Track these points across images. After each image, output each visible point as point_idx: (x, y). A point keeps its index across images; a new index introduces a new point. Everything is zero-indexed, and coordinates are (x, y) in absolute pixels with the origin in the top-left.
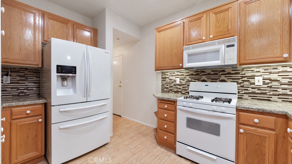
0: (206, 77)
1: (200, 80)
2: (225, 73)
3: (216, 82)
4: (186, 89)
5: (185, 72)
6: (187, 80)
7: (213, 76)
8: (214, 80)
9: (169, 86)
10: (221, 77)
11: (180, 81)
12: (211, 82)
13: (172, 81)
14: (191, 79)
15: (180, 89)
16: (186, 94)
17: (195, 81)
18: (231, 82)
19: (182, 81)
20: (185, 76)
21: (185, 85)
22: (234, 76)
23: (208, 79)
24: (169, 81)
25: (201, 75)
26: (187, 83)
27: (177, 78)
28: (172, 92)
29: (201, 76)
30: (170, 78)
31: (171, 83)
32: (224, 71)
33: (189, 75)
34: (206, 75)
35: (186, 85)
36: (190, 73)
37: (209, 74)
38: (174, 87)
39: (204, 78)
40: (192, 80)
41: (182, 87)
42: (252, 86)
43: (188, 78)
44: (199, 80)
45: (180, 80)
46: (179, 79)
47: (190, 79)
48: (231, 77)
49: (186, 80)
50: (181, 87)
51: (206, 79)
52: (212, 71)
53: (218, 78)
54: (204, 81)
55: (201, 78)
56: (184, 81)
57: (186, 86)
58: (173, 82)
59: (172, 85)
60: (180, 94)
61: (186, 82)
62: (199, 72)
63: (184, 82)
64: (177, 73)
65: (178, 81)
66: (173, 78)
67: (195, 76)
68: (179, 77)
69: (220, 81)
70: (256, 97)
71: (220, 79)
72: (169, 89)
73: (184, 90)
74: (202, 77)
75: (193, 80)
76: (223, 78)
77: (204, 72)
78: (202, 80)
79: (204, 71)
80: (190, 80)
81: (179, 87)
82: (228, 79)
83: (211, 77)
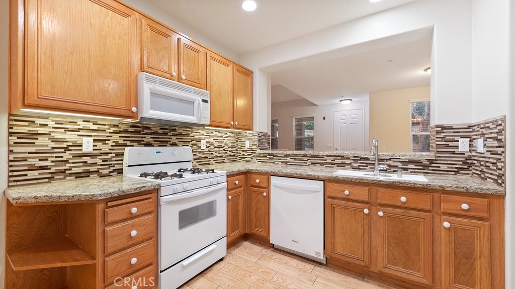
0: (151, 138)
1: (142, 142)
2: (176, 133)
3: (166, 146)
4: (111, 163)
5: (108, 125)
6: (113, 142)
7: (162, 137)
8: (163, 144)
9: (52, 162)
10: (171, 138)
11: (94, 146)
12: (159, 146)
13: (65, 145)
14: (124, 140)
15: (94, 164)
16: (111, 174)
17: (133, 146)
18: (183, 146)
19: (100, 145)
20: (110, 133)
21: (110, 155)
22: (185, 137)
23: (155, 141)
24: (54, 145)
25: (144, 134)
26: (114, 150)
27: (85, 139)
28: (65, 178)
29: (143, 136)
30: (58, 136)
31: (62, 150)
32: (174, 130)
33: (119, 132)
34: (151, 134)
35: (111, 153)
36: (120, 128)
37: (156, 133)
38: (73, 163)
39: (148, 139)
40: (125, 142)
41: (100, 159)
42: (199, 150)
43: (116, 137)
44: (139, 143)
45: (95, 144)
46: (91, 139)
47: (121, 141)
48: (182, 139)
49: (110, 143)
50: (98, 160)
51: (151, 141)
52: (161, 129)
53: (168, 140)
54: (148, 145)
55: (143, 139)
56: (108, 144)
57: (112, 157)
58: (70, 148)
59: (66, 156)
60: (94, 178)
61: (112, 148)
62: (140, 127)
63: (105, 148)
64: (83, 125)
65: (88, 145)
66: (71, 137)
67: (133, 135)
68: (91, 136)
69: (170, 144)
70: (202, 162)
71: (170, 141)
72: (53, 170)
73: (107, 167)
74: (145, 137)
75: (128, 143)
76: (174, 140)
77: (149, 128)
78: (145, 143)
79: (148, 126)
80: (123, 142)
81: (89, 160)
82: (179, 142)
83: (158, 138)
